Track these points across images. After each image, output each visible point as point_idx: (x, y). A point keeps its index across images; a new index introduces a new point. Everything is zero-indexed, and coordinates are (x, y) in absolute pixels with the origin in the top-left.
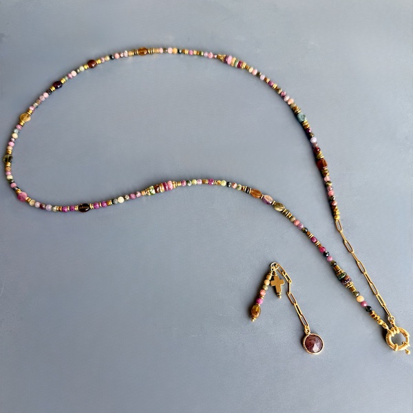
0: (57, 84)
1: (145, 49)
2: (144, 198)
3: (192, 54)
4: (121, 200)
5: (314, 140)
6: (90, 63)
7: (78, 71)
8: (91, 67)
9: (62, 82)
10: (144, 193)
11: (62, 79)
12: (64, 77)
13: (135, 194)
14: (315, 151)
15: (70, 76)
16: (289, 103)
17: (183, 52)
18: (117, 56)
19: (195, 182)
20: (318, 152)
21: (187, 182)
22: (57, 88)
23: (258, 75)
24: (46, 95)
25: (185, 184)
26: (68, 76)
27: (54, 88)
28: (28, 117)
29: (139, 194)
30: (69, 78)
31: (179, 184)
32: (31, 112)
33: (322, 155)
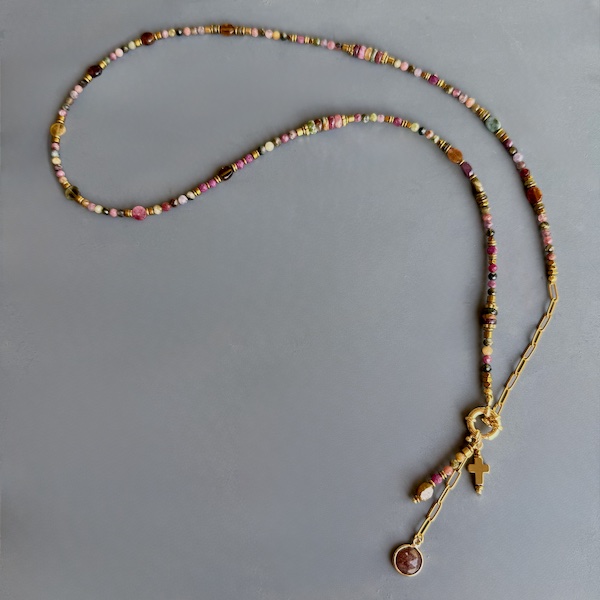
0: (94, 70)
1: (230, 26)
2: (301, 140)
3: (302, 41)
4: (270, 146)
5: (519, 158)
6: (146, 37)
7: (126, 48)
8: (145, 43)
9: (102, 66)
10: (300, 133)
11: (101, 62)
12: (104, 59)
13: (289, 134)
14: (523, 174)
15: (114, 56)
16: (469, 105)
17: (289, 38)
18: (187, 31)
19: (375, 117)
20: (528, 177)
21: (363, 116)
22: (94, 76)
23: (410, 69)
24: (79, 89)
25: (360, 118)
26: (109, 56)
27: (90, 77)
28: (61, 127)
29: (293, 135)
30: (112, 60)
31: (352, 119)
32: (63, 119)
33: (534, 180)
